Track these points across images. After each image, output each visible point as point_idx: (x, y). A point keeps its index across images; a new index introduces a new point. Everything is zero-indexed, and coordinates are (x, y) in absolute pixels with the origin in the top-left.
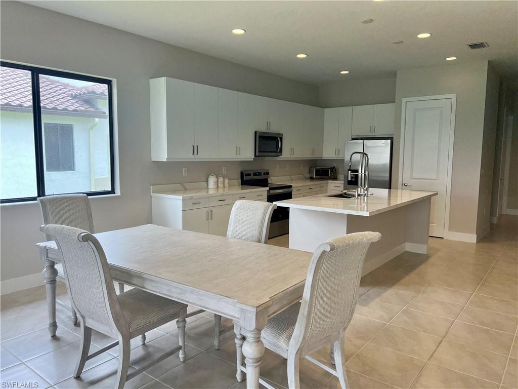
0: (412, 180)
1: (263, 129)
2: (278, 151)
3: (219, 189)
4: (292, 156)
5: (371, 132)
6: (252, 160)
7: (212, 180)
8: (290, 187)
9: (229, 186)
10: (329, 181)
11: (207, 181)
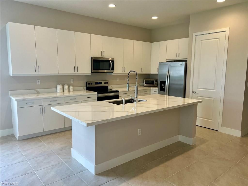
0: (198, 89)
1: (98, 55)
2: (111, 69)
3: (65, 93)
4: (124, 72)
5: (177, 57)
6: (90, 75)
7: (59, 87)
8: (118, 91)
9: (73, 91)
10: (152, 88)
11: (56, 88)
